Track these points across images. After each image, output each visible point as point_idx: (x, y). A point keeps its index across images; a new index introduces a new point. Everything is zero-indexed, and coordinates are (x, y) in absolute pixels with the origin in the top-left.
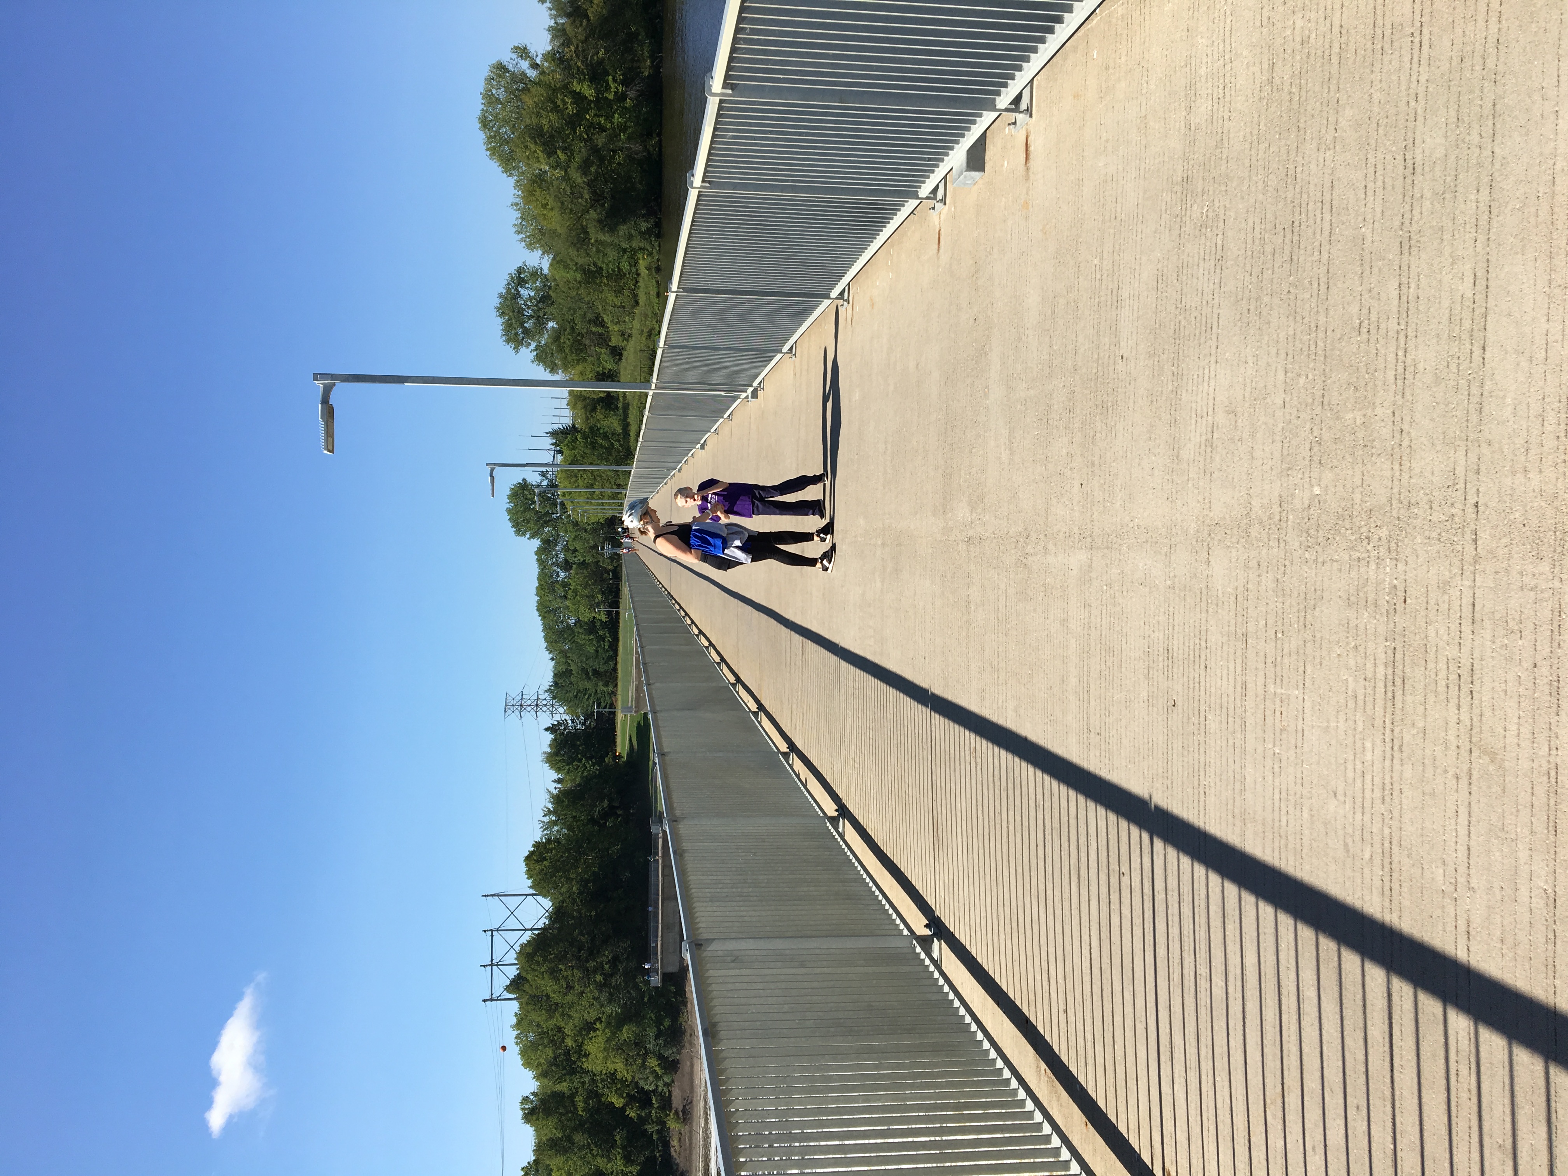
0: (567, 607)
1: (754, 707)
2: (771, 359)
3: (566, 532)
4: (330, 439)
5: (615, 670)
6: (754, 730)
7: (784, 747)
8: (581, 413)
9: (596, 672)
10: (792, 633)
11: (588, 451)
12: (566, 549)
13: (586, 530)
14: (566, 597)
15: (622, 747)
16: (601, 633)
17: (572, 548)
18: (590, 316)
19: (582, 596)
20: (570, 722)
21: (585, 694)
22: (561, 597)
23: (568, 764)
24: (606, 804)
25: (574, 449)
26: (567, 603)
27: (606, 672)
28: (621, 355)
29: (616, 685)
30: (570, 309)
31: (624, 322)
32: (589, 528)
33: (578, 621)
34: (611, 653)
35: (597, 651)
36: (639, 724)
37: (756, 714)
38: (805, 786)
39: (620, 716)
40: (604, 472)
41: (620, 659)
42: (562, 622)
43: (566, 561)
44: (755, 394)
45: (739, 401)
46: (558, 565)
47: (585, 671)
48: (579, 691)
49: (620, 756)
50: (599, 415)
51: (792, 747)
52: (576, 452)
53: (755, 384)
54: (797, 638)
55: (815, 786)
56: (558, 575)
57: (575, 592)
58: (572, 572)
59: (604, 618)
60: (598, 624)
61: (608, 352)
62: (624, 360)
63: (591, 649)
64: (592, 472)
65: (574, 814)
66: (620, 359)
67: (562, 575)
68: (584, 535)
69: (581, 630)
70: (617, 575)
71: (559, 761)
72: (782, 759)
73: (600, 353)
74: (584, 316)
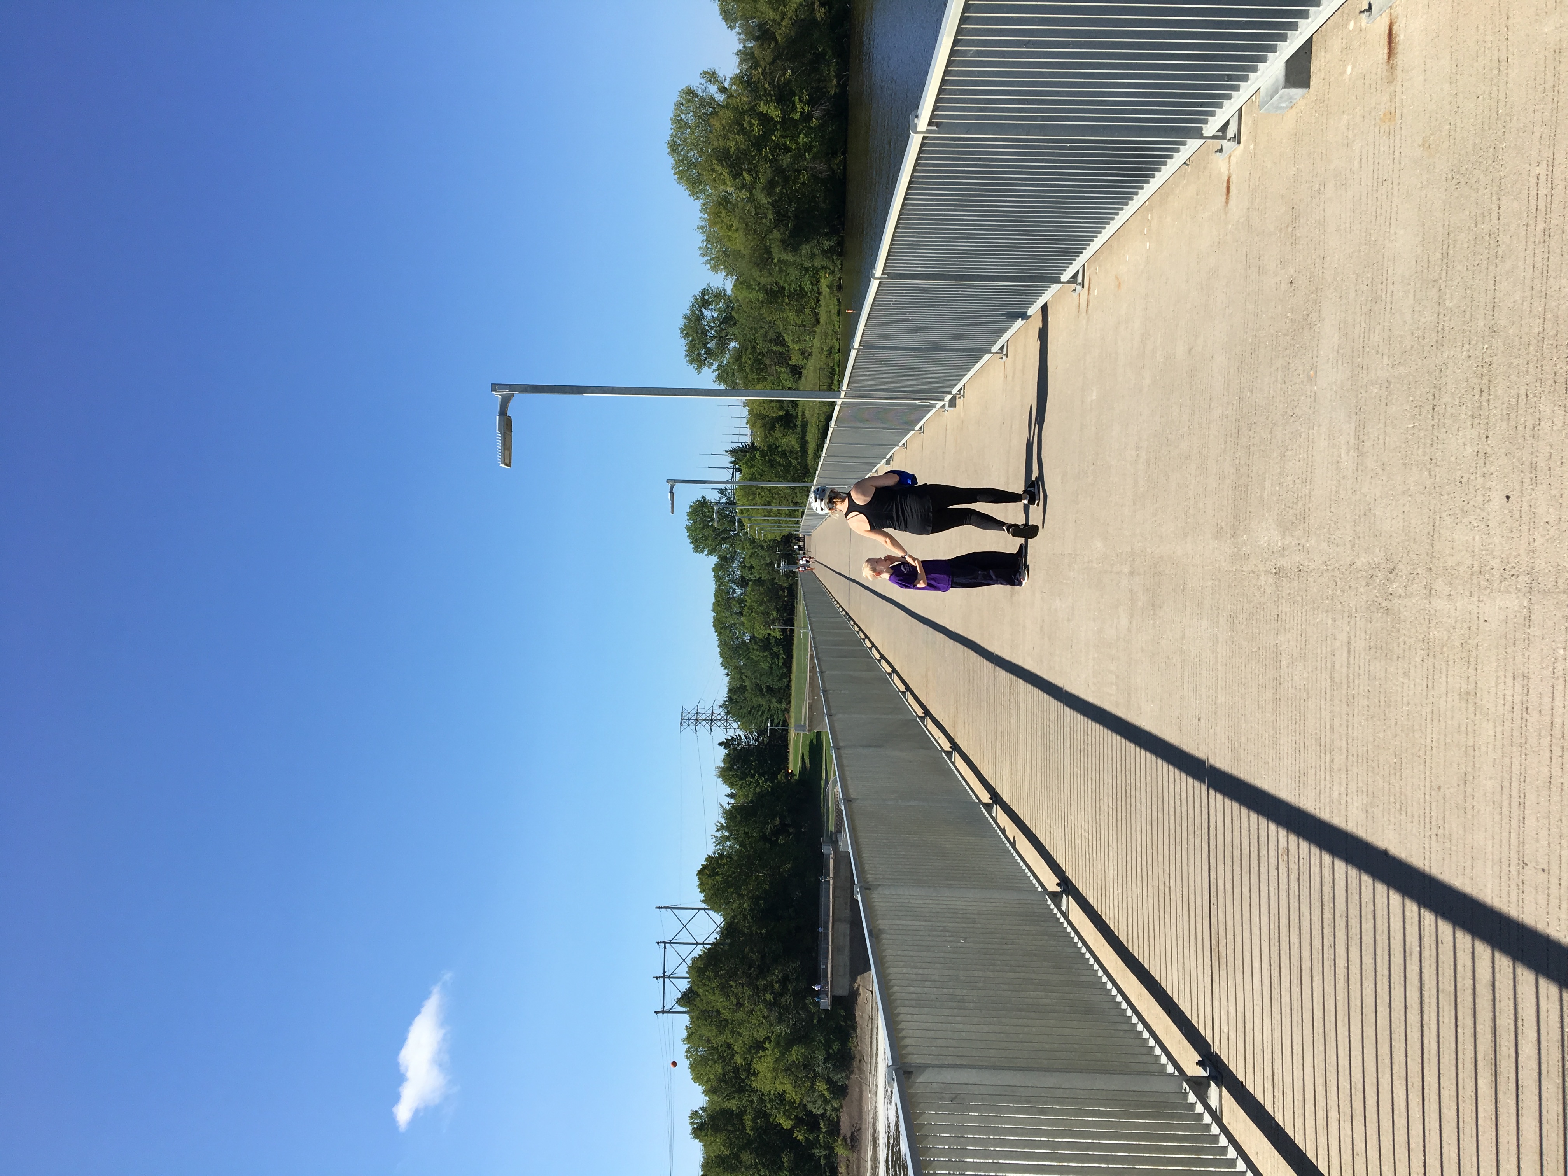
0: (743, 624)
1: (947, 746)
2: (977, 360)
3: (743, 549)
4: (507, 452)
5: (789, 687)
6: (948, 774)
7: (986, 798)
8: (760, 431)
9: (770, 689)
10: (997, 668)
11: (766, 469)
12: (743, 566)
13: (762, 548)
14: (741, 614)
15: (794, 765)
16: (775, 650)
17: (749, 565)
18: (771, 335)
19: (757, 613)
20: (743, 737)
21: (758, 711)
22: (736, 613)
23: (741, 779)
24: (777, 821)
25: (752, 466)
26: (743, 619)
27: (780, 689)
28: (800, 373)
29: (790, 702)
30: (752, 329)
31: (805, 340)
32: (765, 545)
33: (753, 638)
34: (785, 670)
35: (771, 668)
36: (811, 742)
37: (949, 754)
38: (1013, 845)
39: (793, 734)
40: (783, 489)
41: (793, 676)
42: (737, 638)
43: (742, 578)
44: (953, 403)
45: (934, 410)
46: (734, 582)
47: (759, 688)
48: (752, 707)
49: (792, 774)
50: (778, 434)
51: (996, 798)
52: (754, 470)
53: (955, 391)
54: (1004, 676)
55: (1024, 845)
56: (734, 592)
57: (751, 608)
58: (749, 589)
59: (778, 635)
60: (772, 641)
61: (788, 370)
62: (803, 379)
63: (765, 666)
64: (770, 490)
65: (746, 831)
66: (800, 378)
67: (739, 591)
68: (761, 552)
69: (756, 647)
70: (792, 592)
71: (733, 776)
72: (983, 809)
73: (780, 372)
74: (765, 336)
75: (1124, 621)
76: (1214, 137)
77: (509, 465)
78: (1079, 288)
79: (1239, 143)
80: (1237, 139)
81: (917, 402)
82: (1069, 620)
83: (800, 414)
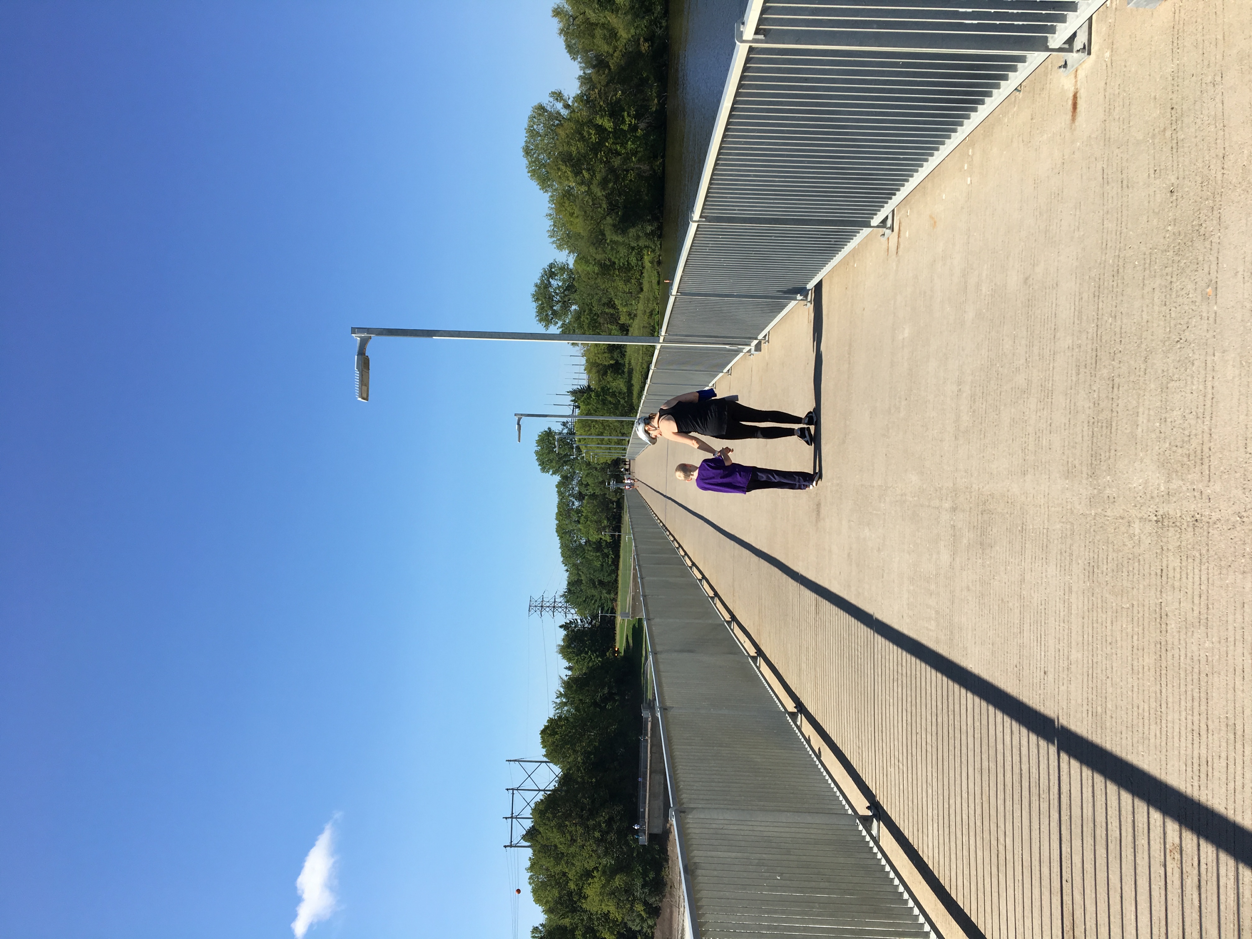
0: (580, 530)
3: (581, 470)
4: (364, 388)
5: (616, 581)
6: (754, 680)
7: (791, 706)
8: (594, 376)
9: (601, 583)
11: (600, 406)
12: (580, 483)
13: (596, 469)
14: (579, 522)
15: (620, 644)
16: (606, 551)
17: (585, 483)
18: (604, 300)
19: (591, 521)
20: (579, 621)
21: (592, 600)
22: (575, 521)
23: (577, 655)
24: (606, 691)
25: (588, 404)
26: (580, 526)
27: (609, 582)
28: (628, 330)
29: (617, 593)
30: (589, 295)
31: (631, 304)
32: (598, 467)
33: (588, 542)
34: (613, 567)
35: (602, 565)
36: (634, 626)
37: (754, 659)
38: (819, 756)
39: (619, 619)
40: (612, 422)
41: (620, 572)
42: (575, 541)
43: (580, 493)
44: (758, 348)
45: (741, 354)
46: (573, 496)
47: (592, 581)
48: (587, 597)
49: (618, 652)
50: (609, 378)
51: (801, 707)
52: (590, 407)
53: (760, 337)
55: (829, 757)
56: (573, 504)
57: (586, 518)
58: (585, 502)
59: (608, 539)
60: (604, 544)
61: (618, 328)
63: (598, 564)
64: (602, 423)
65: (581, 698)
67: (577, 504)
68: (595, 473)
69: (590, 549)
70: (620, 505)
71: (571, 653)
72: (788, 718)
73: (612, 329)
74: (600, 300)
75: (945, 557)
76: (1060, 50)
77: (367, 399)
78: (888, 232)
79: (1089, 53)
80: (1087, 49)
81: (727, 347)
82: (879, 550)
83: (627, 362)
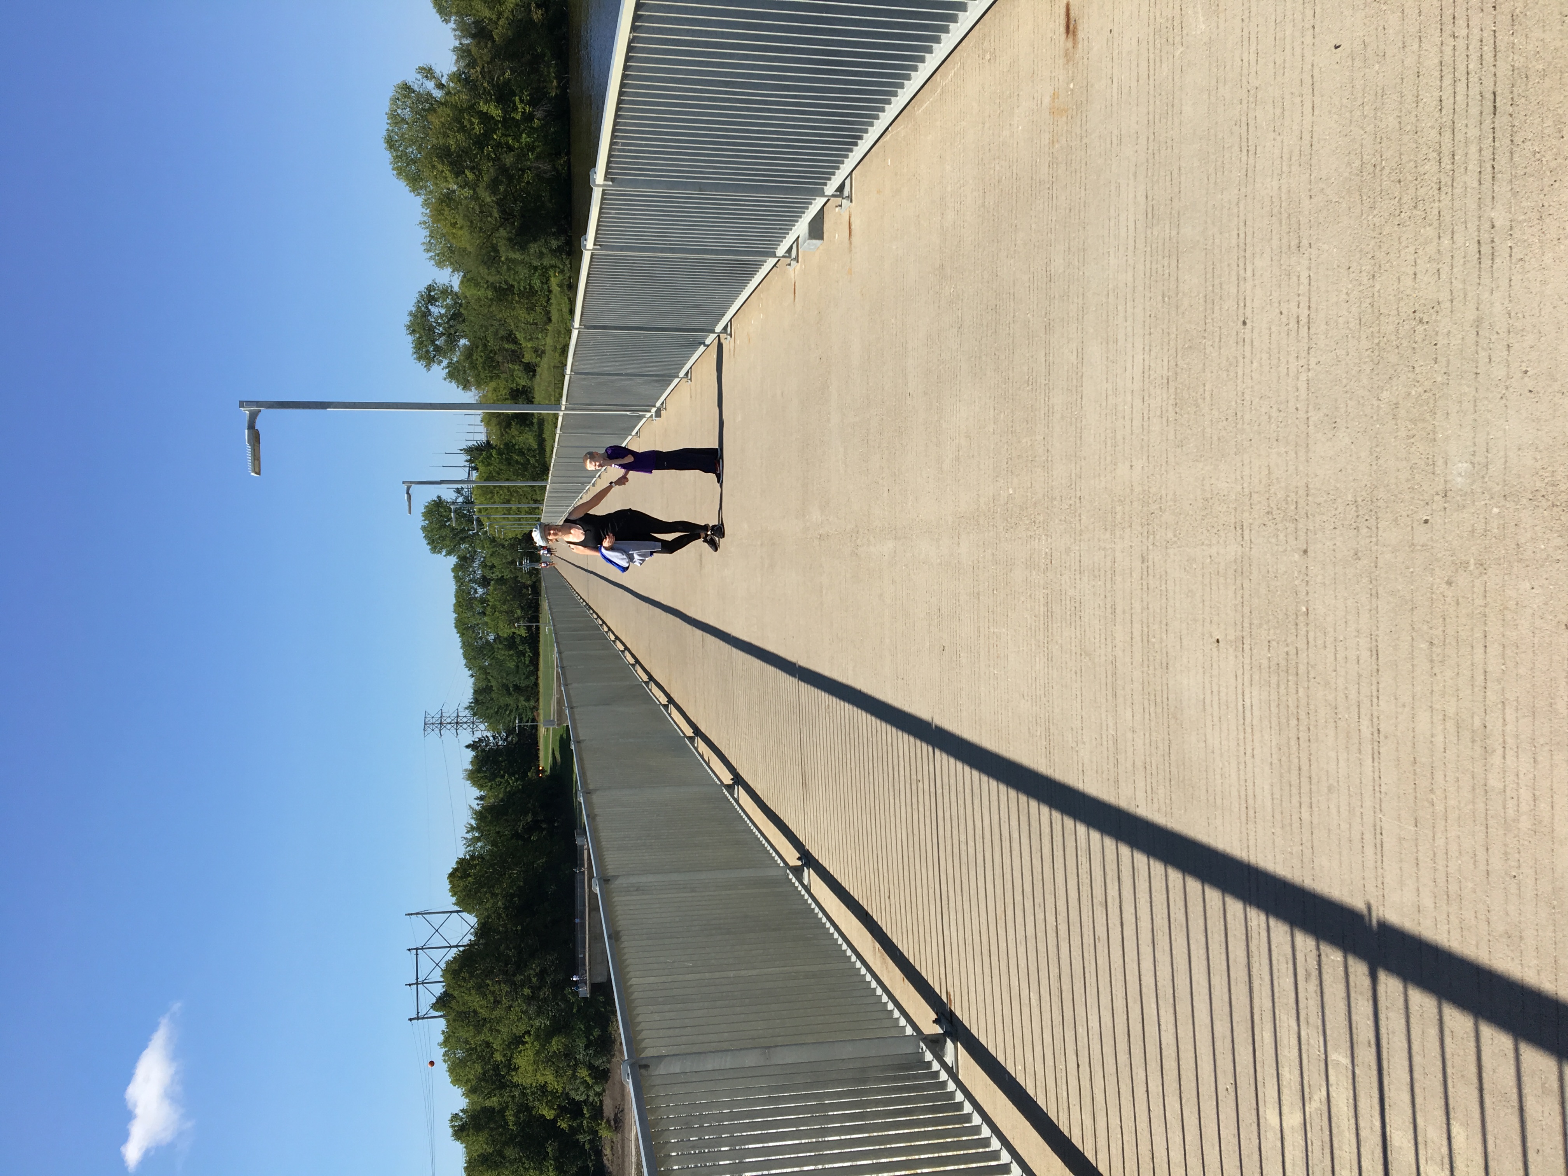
0: (486, 624)
1: (664, 700)
2: (670, 383)
3: (483, 548)
4: (256, 461)
5: (536, 684)
6: (662, 720)
8: (495, 429)
9: (517, 688)
11: (503, 467)
12: (484, 565)
13: (503, 546)
14: (484, 613)
15: (545, 761)
16: (521, 648)
17: (489, 564)
18: (502, 333)
19: (500, 612)
20: (491, 739)
21: (506, 710)
22: (479, 613)
23: (490, 781)
24: (530, 818)
25: (489, 465)
26: (486, 619)
27: (527, 687)
28: (535, 371)
29: (538, 700)
30: (482, 326)
31: (537, 338)
32: (506, 544)
33: (498, 638)
34: (532, 668)
35: (517, 667)
36: (560, 738)
37: (666, 707)
39: (542, 731)
40: (520, 487)
41: (540, 674)
42: (481, 638)
43: (484, 577)
44: (658, 414)
45: (644, 420)
46: (475, 582)
47: (506, 687)
48: (500, 707)
49: (543, 771)
50: (514, 431)
51: (697, 731)
52: (491, 468)
53: (658, 404)
56: (476, 592)
57: (494, 608)
58: (491, 588)
59: (523, 632)
60: (518, 640)
61: (521, 368)
62: (538, 377)
63: (512, 665)
64: (508, 488)
65: (498, 830)
66: (534, 375)
67: (480, 591)
68: (502, 551)
69: (500, 646)
70: (536, 589)
71: (482, 777)
72: (688, 743)
73: (514, 370)
74: (496, 333)
76: (784, 257)
77: (259, 473)
78: (728, 336)
79: (798, 262)
80: (797, 259)
81: (628, 413)
